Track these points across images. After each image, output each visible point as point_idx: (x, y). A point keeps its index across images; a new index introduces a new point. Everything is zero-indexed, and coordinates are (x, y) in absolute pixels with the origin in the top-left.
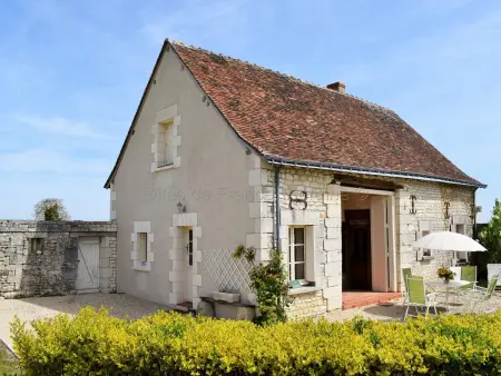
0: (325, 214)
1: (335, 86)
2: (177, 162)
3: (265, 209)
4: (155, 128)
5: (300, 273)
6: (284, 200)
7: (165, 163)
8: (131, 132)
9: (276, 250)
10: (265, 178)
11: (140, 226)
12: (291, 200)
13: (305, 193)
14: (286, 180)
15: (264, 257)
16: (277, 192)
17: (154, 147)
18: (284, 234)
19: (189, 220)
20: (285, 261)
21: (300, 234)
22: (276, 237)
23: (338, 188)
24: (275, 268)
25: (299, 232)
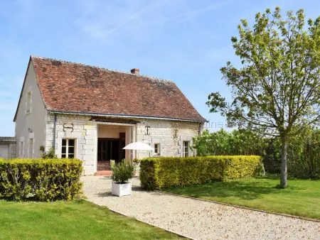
0: (85, 134)
1: (133, 71)
2: (31, 110)
6: (60, 127)
7: (28, 112)
9: (54, 149)
12: (64, 127)
13: (72, 124)
16: (55, 124)
17: (26, 103)
18: (60, 142)
19: (32, 136)
20: (59, 152)
23: (94, 122)
25: (72, 142)
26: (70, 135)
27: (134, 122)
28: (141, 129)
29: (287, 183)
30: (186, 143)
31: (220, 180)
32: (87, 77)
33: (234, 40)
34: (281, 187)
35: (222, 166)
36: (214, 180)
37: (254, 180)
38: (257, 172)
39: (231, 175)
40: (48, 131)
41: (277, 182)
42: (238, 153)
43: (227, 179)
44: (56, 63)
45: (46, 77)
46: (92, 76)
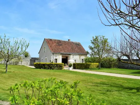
0: (59, 58)
1: (69, 40)
4: (44, 48)
6: (54, 56)
7: (45, 52)
10: (52, 54)
11: (42, 58)
14: (54, 55)
15: (52, 61)
18: (54, 60)
19: (46, 58)
20: (54, 62)
21: (56, 59)
23: (61, 55)
26: (56, 58)
27: (70, 54)
28: (71, 56)
30: (83, 60)
31: (89, 68)
32: (58, 43)
33: (91, 41)
34: (99, 69)
35: (89, 65)
36: (87, 68)
37: (96, 68)
39: (91, 67)
40: (52, 57)
44: (51, 40)
45: (49, 44)
46: (59, 43)
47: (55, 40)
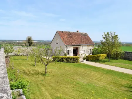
0: (71, 49)
2: (58, 43)
3: (65, 49)
4: (56, 40)
5: (69, 54)
6: (67, 48)
8: (53, 39)
9: (66, 52)
10: (65, 47)
13: (69, 47)
15: (65, 53)
17: (56, 41)
18: (67, 51)
19: (59, 49)
20: (67, 53)
22: (66, 51)
23: (73, 47)
24: (66, 54)
25: (69, 51)
29: (110, 60)
31: (99, 59)
33: (103, 36)
34: (109, 61)
35: (99, 57)
36: (98, 59)
37: (105, 59)
38: (105, 58)
39: (101, 58)
41: (108, 60)
42: (102, 54)
43: (100, 59)
44: (62, 32)
45: (62, 36)
46: (70, 34)
47: (66, 32)
